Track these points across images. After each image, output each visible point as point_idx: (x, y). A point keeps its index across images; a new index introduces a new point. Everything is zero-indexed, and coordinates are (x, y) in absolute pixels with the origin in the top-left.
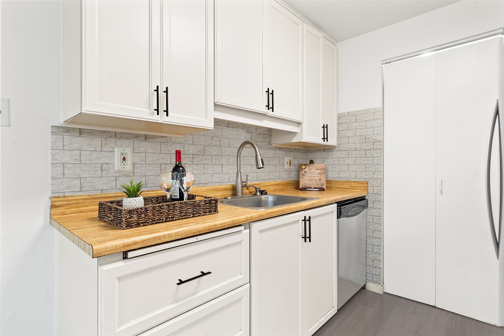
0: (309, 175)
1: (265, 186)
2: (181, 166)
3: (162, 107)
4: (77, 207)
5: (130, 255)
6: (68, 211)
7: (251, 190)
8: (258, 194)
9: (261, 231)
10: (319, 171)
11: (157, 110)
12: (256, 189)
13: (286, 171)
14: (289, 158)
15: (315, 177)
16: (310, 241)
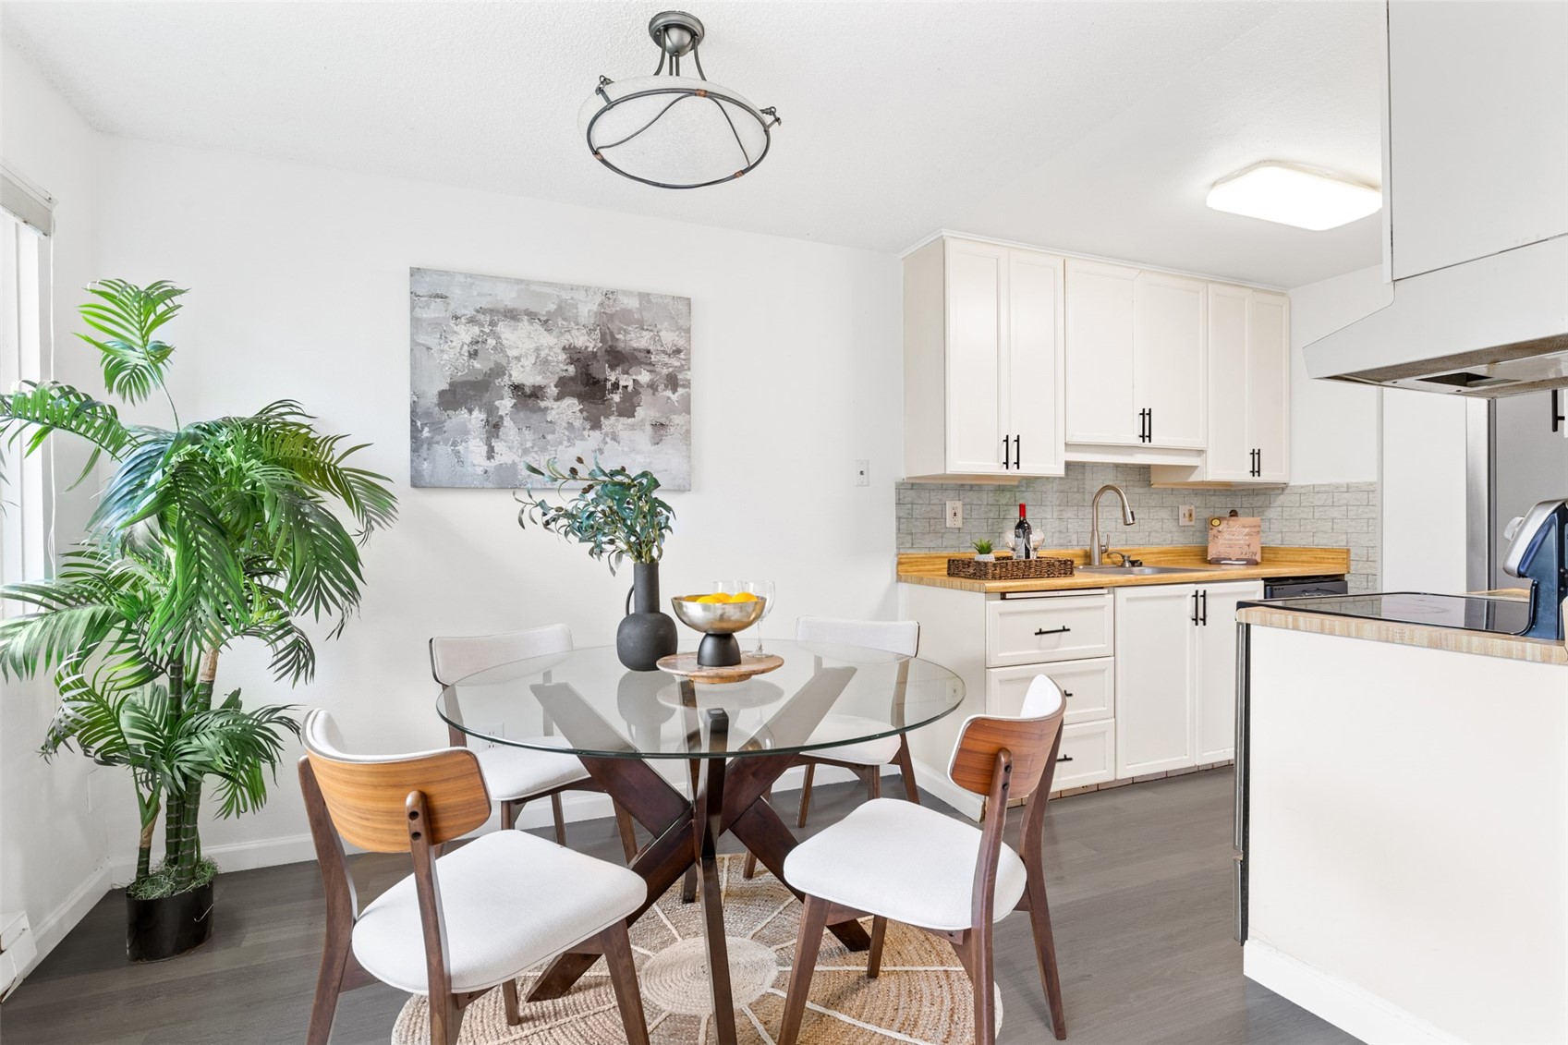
0: (1228, 537)
1: (1140, 554)
2: (1027, 523)
3: (1013, 458)
4: (917, 566)
5: (1008, 596)
6: (910, 569)
7: (1114, 560)
8: (1127, 565)
9: (1129, 600)
10: (1247, 530)
11: (1007, 463)
12: (1123, 557)
13: (1183, 529)
14: (1187, 507)
15: (1240, 540)
16: (1205, 624)
